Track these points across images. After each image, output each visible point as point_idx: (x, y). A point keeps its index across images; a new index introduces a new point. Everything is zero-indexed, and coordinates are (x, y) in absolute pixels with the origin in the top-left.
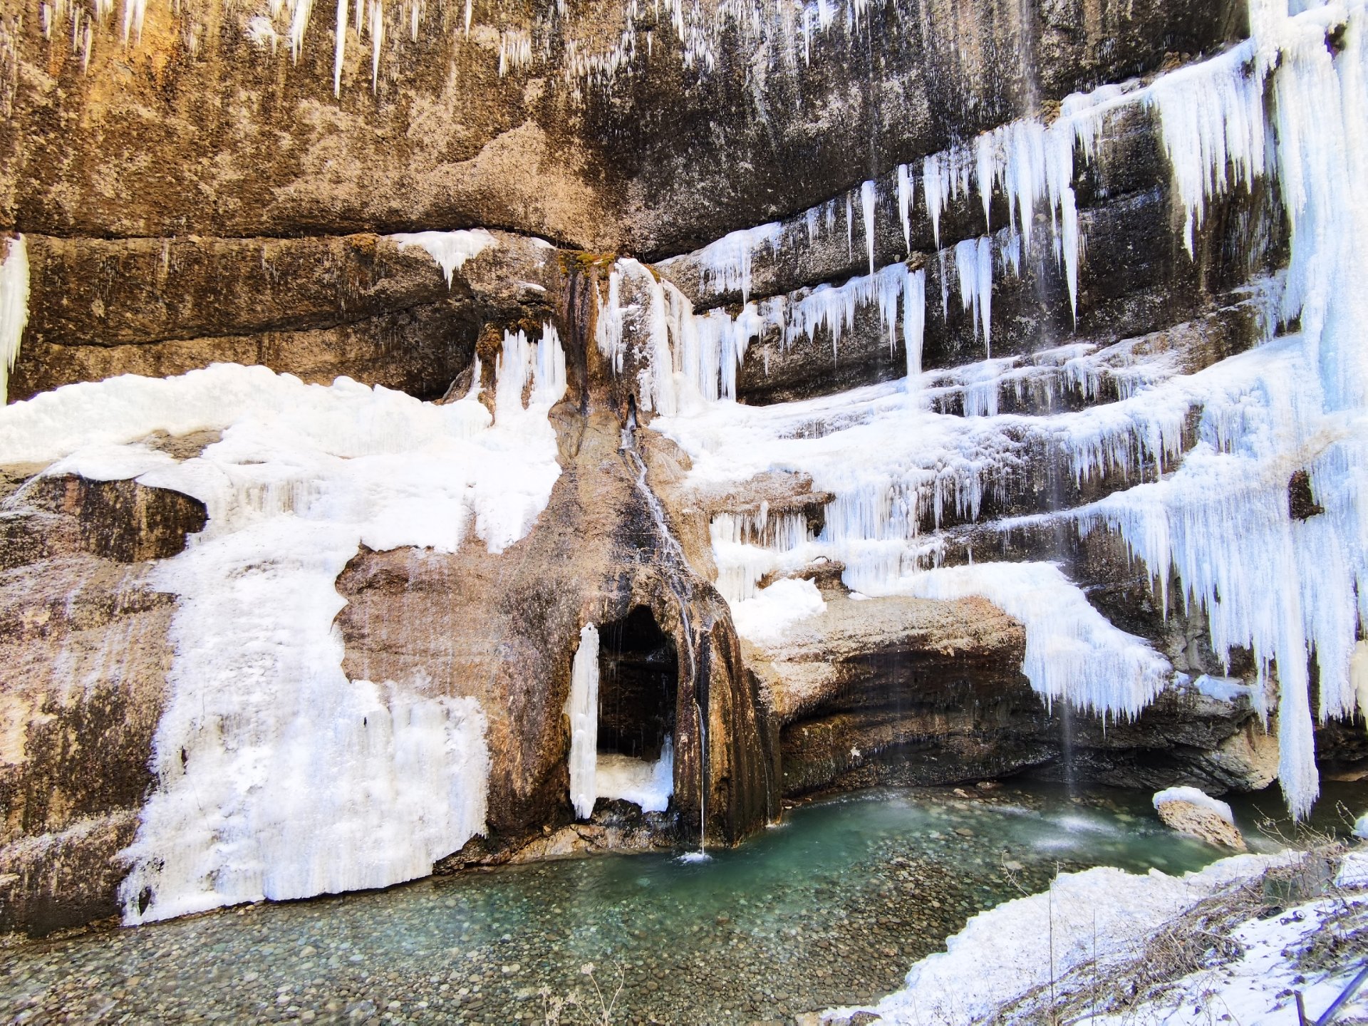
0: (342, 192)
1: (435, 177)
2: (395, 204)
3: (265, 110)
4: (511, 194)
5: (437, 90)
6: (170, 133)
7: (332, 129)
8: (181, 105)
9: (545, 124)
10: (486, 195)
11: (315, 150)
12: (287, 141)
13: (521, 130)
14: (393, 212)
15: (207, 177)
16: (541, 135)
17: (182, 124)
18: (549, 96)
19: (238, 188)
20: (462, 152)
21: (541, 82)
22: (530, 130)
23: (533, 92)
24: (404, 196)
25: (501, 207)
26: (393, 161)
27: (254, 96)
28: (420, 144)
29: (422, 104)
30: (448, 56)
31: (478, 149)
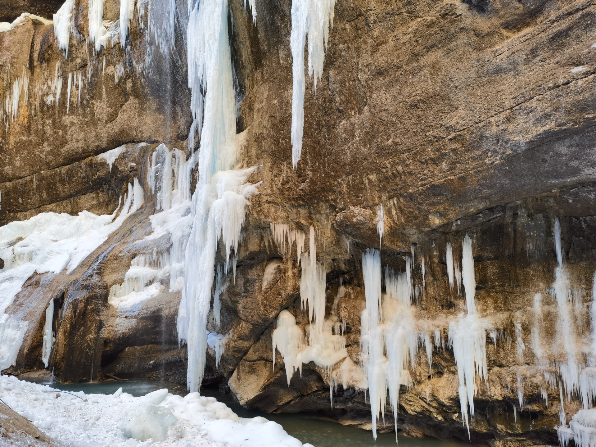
0: (79, 144)
1: (105, 130)
2: (97, 144)
3: (54, 124)
4: (130, 128)
5: (100, 97)
6: (31, 142)
7: (73, 124)
8: (33, 132)
9: (136, 96)
10: (122, 131)
11: (69, 133)
12: (61, 132)
13: (129, 102)
14: (97, 146)
15: (41, 152)
16: (136, 101)
17: (33, 138)
18: (134, 85)
19: (50, 153)
20: (112, 117)
21: (130, 80)
22: (132, 100)
23: (129, 85)
24: (99, 140)
25: (128, 135)
26: (93, 129)
27: (50, 121)
28: (99, 119)
29: (97, 104)
30: (101, 83)
31: (117, 115)
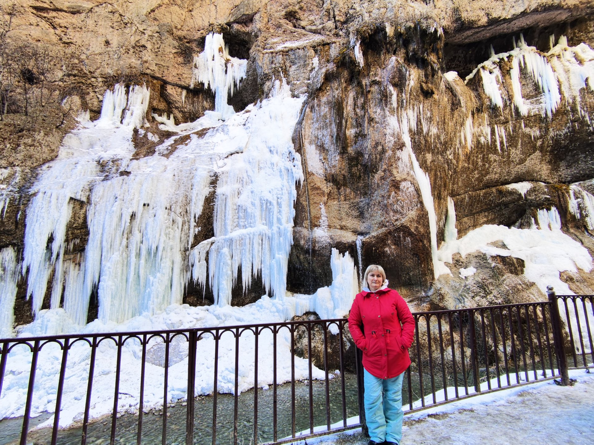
0: (496, 176)
1: (516, 169)
2: (506, 178)
3: (483, 158)
4: (533, 171)
5: (516, 147)
6: (469, 168)
7: (495, 161)
8: (471, 161)
9: (541, 151)
10: (528, 172)
11: (492, 167)
12: (487, 166)
13: (536, 154)
14: (506, 179)
15: (473, 177)
16: (540, 154)
17: (471, 166)
18: (543, 143)
19: (478, 179)
20: (522, 161)
21: (541, 140)
22: (538, 153)
23: (539, 143)
24: (508, 175)
25: (531, 175)
26: (507, 166)
27: (481, 156)
28: (513, 161)
29: (513, 151)
30: (518, 137)
31: (526, 160)
